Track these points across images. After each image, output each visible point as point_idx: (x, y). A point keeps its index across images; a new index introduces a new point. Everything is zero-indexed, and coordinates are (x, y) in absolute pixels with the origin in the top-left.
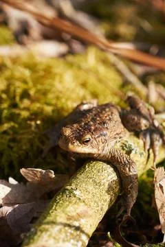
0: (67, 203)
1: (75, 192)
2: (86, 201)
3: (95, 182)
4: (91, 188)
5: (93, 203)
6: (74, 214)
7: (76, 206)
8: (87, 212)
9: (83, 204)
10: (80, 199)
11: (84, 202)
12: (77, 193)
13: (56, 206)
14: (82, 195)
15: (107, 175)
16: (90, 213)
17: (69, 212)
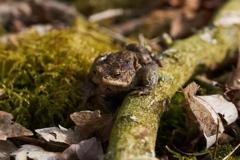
0: (129, 127)
1: (131, 117)
2: (143, 122)
3: (142, 108)
4: (142, 113)
5: (148, 124)
6: (138, 134)
7: (136, 128)
8: (146, 131)
9: (141, 126)
10: (137, 122)
11: (141, 124)
12: (133, 118)
13: (121, 131)
14: (138, 119)
15: (148, 101)
16: (149, 131)
17: (134, 133)
